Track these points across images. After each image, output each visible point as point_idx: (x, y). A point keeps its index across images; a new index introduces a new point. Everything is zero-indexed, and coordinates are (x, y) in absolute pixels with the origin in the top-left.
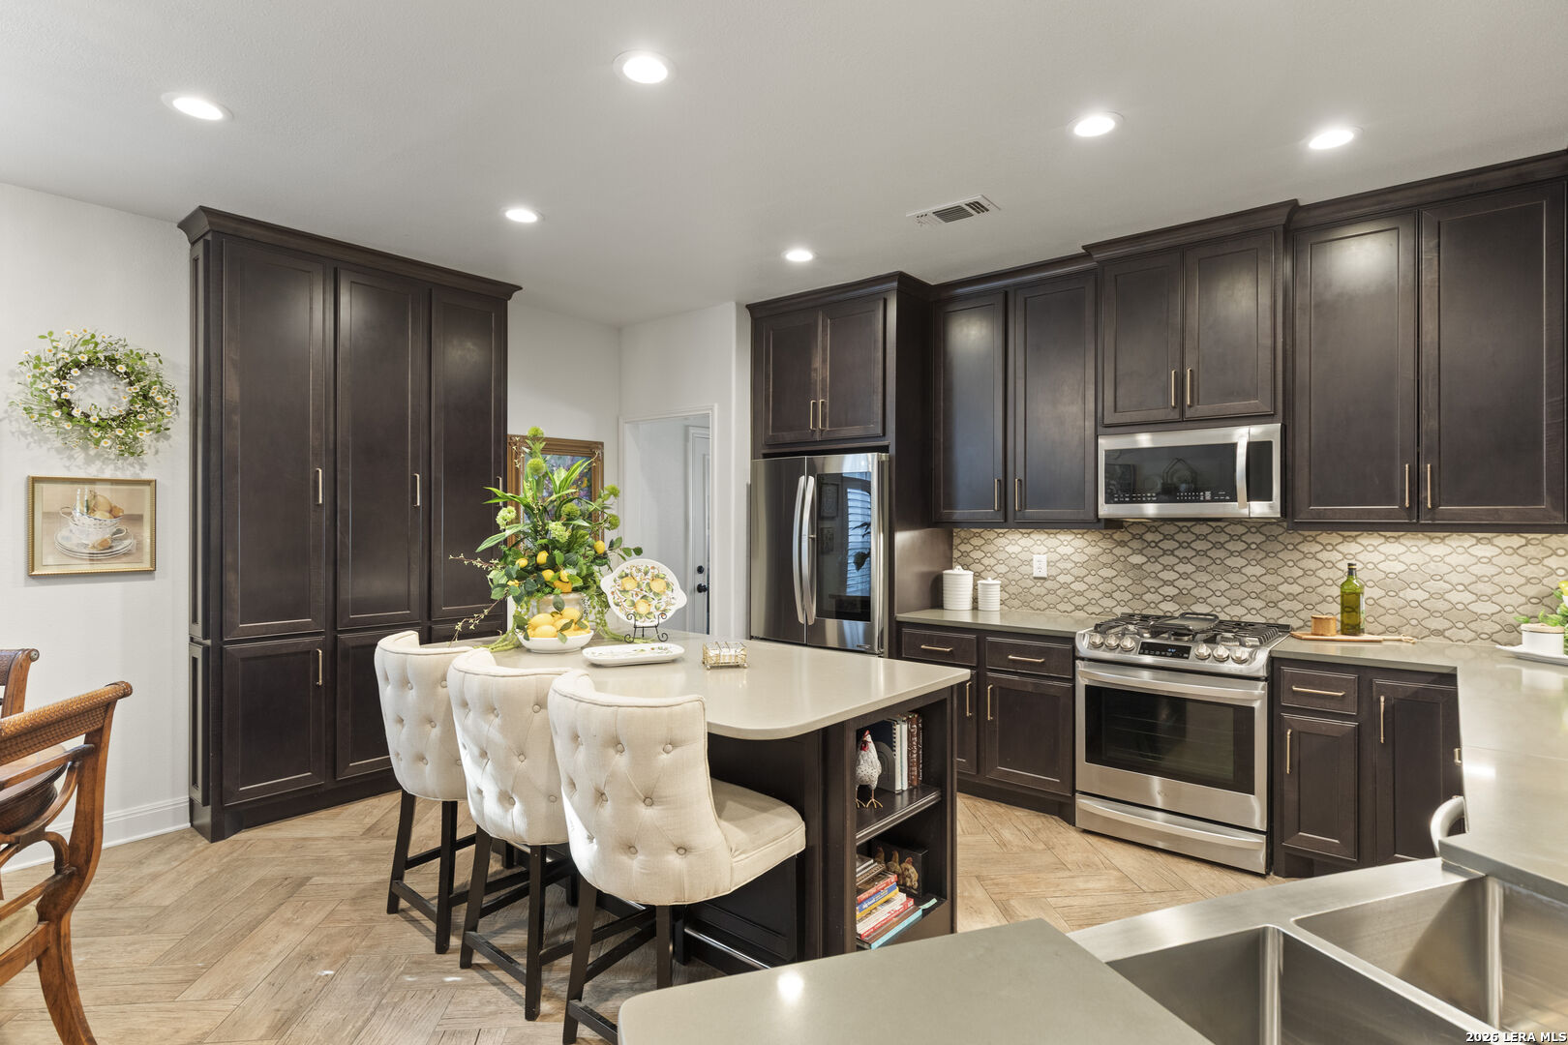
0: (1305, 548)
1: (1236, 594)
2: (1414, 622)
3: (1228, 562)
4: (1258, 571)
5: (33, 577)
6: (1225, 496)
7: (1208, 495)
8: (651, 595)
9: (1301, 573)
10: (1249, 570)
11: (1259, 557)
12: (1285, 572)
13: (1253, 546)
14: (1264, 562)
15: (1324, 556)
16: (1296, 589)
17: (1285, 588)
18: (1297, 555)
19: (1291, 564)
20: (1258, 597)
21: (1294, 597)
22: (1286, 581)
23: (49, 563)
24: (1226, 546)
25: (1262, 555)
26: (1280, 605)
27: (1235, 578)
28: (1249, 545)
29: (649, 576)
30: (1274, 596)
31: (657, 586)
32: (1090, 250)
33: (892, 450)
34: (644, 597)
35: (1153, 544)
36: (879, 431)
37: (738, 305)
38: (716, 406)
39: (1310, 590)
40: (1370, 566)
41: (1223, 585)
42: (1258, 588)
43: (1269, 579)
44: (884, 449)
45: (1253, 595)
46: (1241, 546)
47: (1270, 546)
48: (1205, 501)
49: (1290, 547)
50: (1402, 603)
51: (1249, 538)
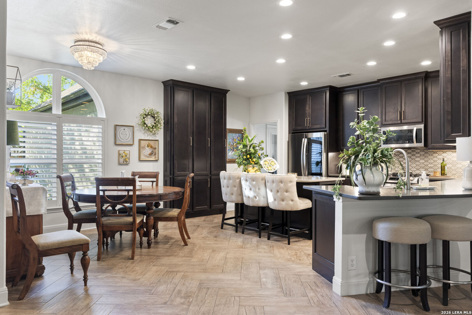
0: (434, 155)
1: (418, 167)
2: (459, 172)
3: (416, 159)
4: (423, 161)
5: (140, 160)
6: (411, 142)
7: (407, 142)
8: (271, 165)
9: (433, 161)
10: (421, 161)
11: (423, 158)
12: (430, 161)
13: (422, 155)
14: (425, 159)
15: (439, 157)
16: (432, 165)
17: (429, 165)
18: (432, 157)
19: (431, 159)
20: (423, 168)
21: (432, 167)
22: (430, 164)
23: (143, 158)
24: (415, 155)
25: (424, 157)
26: (428, 170)
27: (417, 163)
28: (421, 155)
29: (271, 161)
30: (427, 167)
31: (273, 163)
32: (379, 81)
33: (328, 131)
34: (270, 166)
35: (397, 155)
36: (324, 126)
37: (285, 92)
38: (279, 120)
39: (435, 166)
40: (449, 159)
41: (415, 165)
42: (423, 165)
43: (426, 163)
44: (326, 131)
45: (422, 167)
46: (419, 155)
47: (426, 155)
48: (407, 143)
49: (431, 155)
50: (456, 168)
51: (421, 153)
